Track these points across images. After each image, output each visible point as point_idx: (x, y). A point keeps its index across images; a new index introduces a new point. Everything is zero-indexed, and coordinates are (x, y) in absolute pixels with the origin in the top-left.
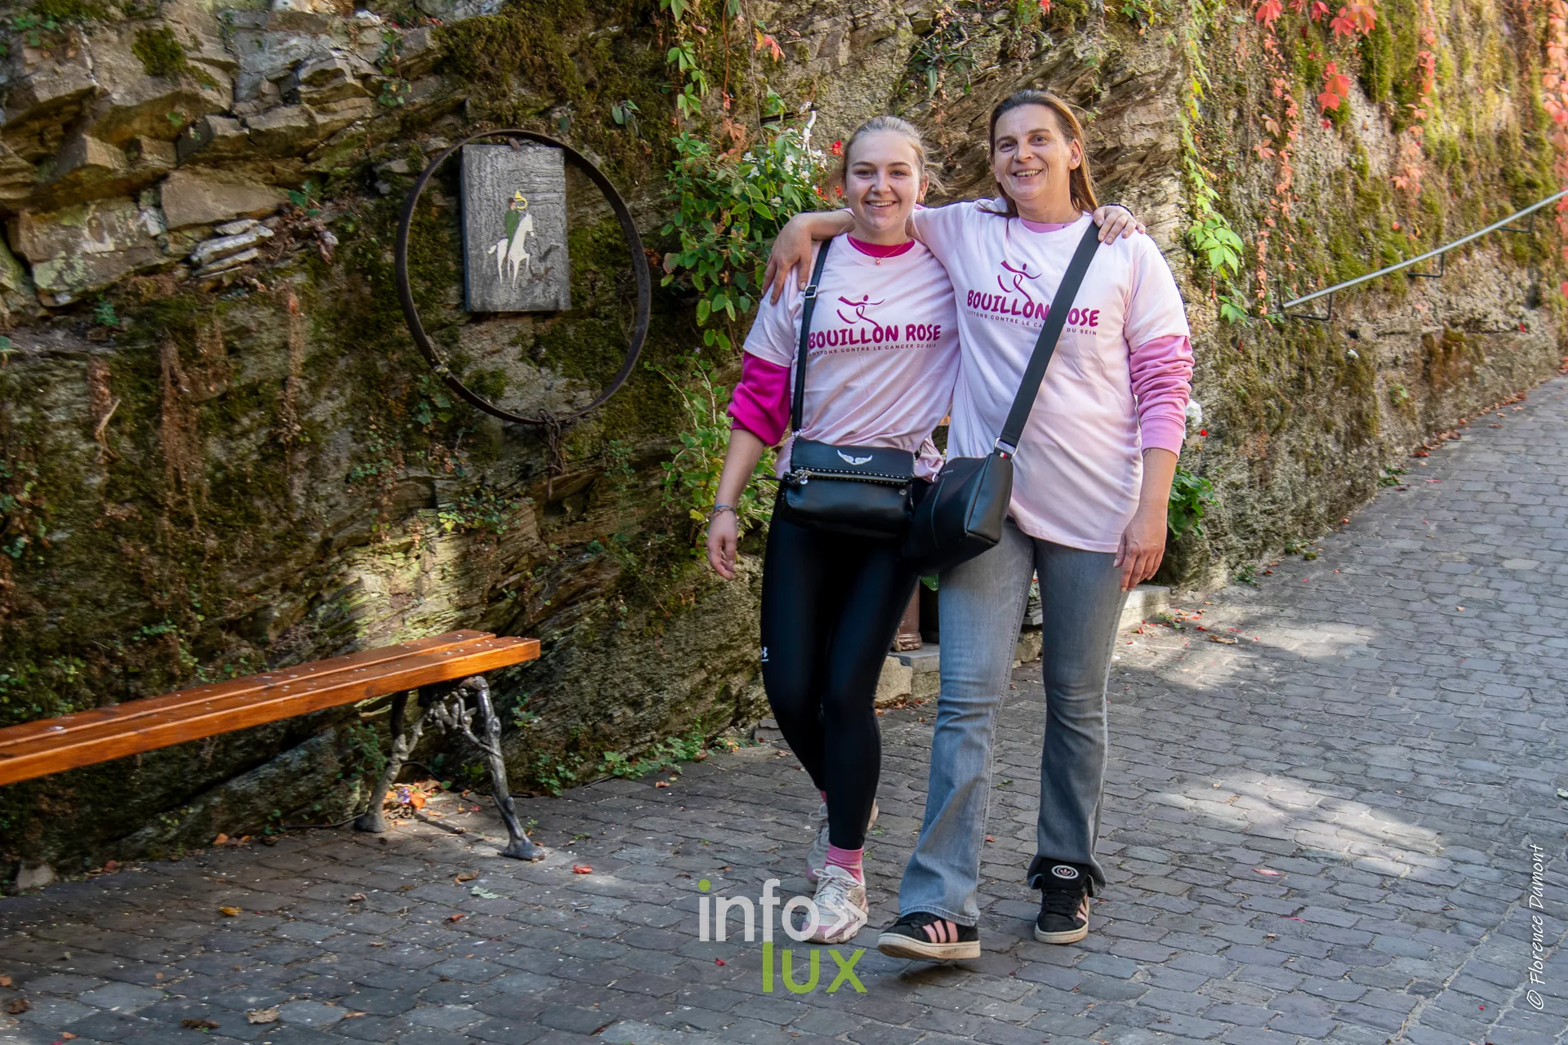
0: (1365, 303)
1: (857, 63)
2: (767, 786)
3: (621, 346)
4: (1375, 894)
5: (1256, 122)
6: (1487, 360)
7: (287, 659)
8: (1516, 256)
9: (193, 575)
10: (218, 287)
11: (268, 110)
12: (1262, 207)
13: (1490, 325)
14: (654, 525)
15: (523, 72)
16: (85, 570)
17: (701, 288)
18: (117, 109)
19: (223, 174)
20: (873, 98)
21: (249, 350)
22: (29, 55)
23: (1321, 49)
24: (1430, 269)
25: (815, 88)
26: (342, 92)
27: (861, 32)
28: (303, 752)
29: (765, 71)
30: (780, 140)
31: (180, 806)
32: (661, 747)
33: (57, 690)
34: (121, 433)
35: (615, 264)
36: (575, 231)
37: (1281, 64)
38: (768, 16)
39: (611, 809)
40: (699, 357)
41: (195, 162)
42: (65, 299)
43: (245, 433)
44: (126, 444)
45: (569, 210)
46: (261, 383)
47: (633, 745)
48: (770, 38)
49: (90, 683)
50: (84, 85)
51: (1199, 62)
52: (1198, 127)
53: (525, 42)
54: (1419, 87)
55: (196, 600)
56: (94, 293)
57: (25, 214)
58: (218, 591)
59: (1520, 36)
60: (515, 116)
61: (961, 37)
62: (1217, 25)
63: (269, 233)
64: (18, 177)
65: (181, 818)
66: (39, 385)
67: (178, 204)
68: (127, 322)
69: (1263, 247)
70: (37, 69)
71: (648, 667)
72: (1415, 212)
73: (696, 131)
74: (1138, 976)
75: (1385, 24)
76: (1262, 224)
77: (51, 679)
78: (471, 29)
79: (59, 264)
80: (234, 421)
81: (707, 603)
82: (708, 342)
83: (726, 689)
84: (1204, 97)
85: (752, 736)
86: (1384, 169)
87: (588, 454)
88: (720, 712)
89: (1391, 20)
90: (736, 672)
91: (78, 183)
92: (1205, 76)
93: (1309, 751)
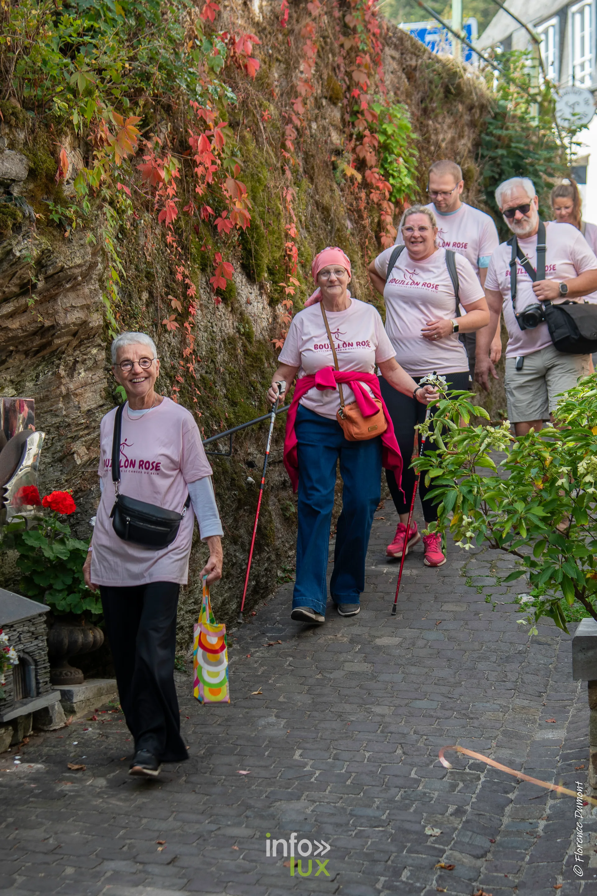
0: (258, 439)
5: (163, 300)
12: (173, 367)
23: (210, 242)
37: (180, 254)
51: (115, 256)
52: (117, 306)
54: (288, 270)
59: (359, 229)
62: (128, 226)
75: (259, 222)
76: (174, 381)
84: (121, 283)
86: (265, 334)
89: (262, 218)
92: (120, 267)
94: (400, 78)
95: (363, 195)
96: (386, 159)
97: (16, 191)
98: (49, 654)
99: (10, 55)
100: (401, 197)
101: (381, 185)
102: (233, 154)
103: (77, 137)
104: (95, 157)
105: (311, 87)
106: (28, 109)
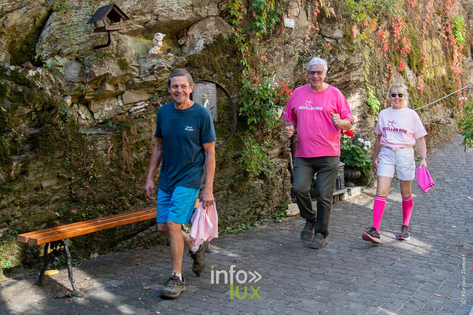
1: (286, 62)
2: (265, 235)
3: (230, 130)
4: (411, 260)
5: (383, 74)
6: (441, 131)
7: (151, 205)
8: (447, 106)
9: (129, 185)
10: (135, 118)
11: (147, 76)
12: (385, 94)
13: (441, 122)
14: (238, 172)
15: (206, 66)
16: (105, 184)
17: (249, 116)
18: (113, 77)
19: (137, 91)
20: (290, 70)
21: (142, 132)
22: (94, 66)
23: (398, 57)
24: (426, 109)
25: (276, 68)
26: (164, 72)
27: (287, 55)
28: (155, 227)
29: (264, 64)
30: (267, 81)
31: (127, 239)
32: (240, 226)
33: (99, 212)
34: (113, 152)
35: (228, 110)
36: (219, 102)
37: (389, 61)
38: (264, 52)
39: (228, 241)
40: (249, 132)
41: (130, 89)
42: (101, 121)
43: (141, 152)
44: (114, 154)
45: (217, 98)
46: (145, 140)
47: (233, 225)
48: (264, 57)
49: (106, 210)
50: (106, 72)
51: (368, 61)
52: (369, 76)
53: (207, 59)
54: (422, 66)
55: (130, 190)
56: (107, 120)
57: (92, 102)
58: (135, 189)
59: (446, 53)
60: (204, 76)
61: (310, 56)
62: (373, 52)
63: (147, 105)
64: (91, 94)
65: (127, 242)
66: (95, 141)
67: (126, 99)
68: (115, 126)
69: (385, 104)
70: (96, 69)
71: (236, 207)
72: (422, 95)
73: (247, 79)
74: (354, 280)
75: (413, 51)
76: (385, 98)
77: (97, 209)
78: (194, 56)
79: (100, 113)
80: (139, 149)
81: (251, 191)
82: (250, 129)
83: (256, 212)
84: (370, 69)
85: (262, 223)
86: (414, 85)
87: (222, 156)
88: (254, 218)
89: (415, 50)
90: (258, 208)
91: (104, 94)
92: (370, 64)
93: (397, 226)
94: (461, 7)
95: (447, 43)
96: (455, 32)
97: (339, 41)
98: (344, 178)
99: (340, 2)
100: (460, 44)
101: (453, 40)
102: (406, 30)
103: (358, 25)
104: (363, 31)
105: (432, 10)
106: (344, 18)
